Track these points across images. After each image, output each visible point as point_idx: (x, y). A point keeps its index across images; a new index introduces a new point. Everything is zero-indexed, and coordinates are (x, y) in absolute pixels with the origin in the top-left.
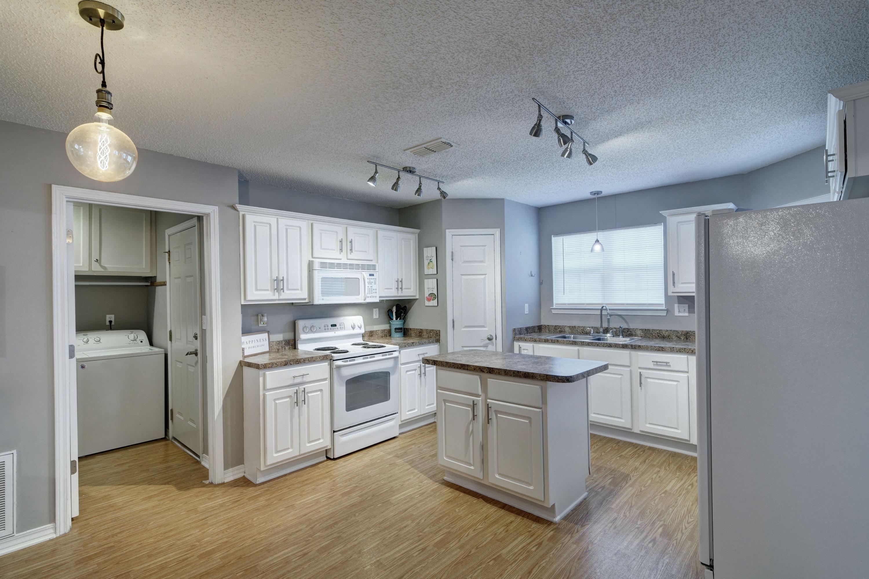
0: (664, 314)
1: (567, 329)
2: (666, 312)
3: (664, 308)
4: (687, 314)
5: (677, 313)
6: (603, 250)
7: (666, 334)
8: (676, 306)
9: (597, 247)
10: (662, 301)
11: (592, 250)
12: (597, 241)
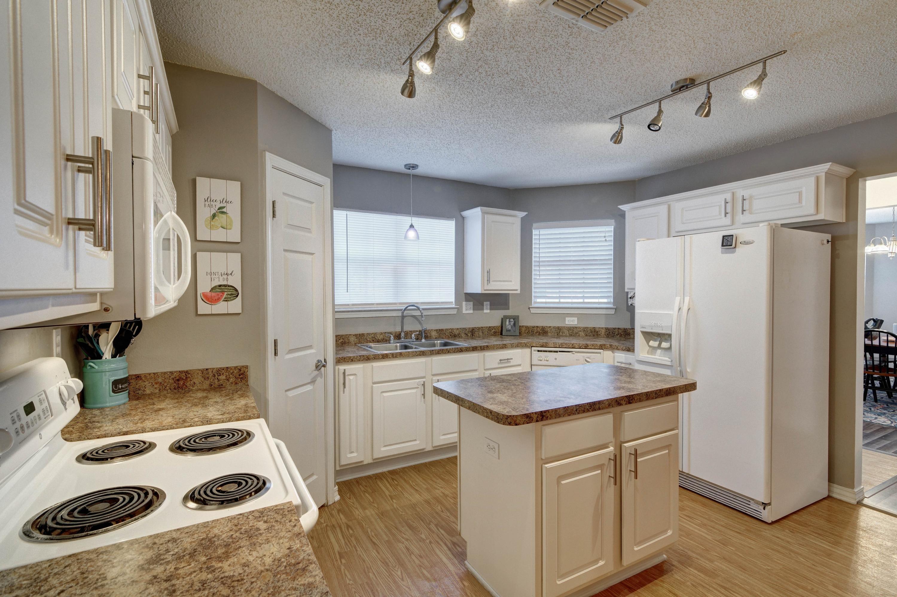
0: (454, 312)
1: (352, 339)
2: (457, 310)
3: (454, 306)
4: (471, 311)
5: (464, 311)
6: (418, 237)
7: (457, 332)
8: (464, 303)
9: (412, 234)
10: (452, 299)
11: (406, 237)
12: (412, 226)
